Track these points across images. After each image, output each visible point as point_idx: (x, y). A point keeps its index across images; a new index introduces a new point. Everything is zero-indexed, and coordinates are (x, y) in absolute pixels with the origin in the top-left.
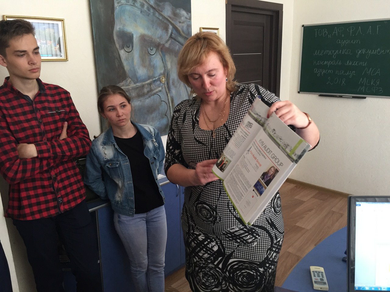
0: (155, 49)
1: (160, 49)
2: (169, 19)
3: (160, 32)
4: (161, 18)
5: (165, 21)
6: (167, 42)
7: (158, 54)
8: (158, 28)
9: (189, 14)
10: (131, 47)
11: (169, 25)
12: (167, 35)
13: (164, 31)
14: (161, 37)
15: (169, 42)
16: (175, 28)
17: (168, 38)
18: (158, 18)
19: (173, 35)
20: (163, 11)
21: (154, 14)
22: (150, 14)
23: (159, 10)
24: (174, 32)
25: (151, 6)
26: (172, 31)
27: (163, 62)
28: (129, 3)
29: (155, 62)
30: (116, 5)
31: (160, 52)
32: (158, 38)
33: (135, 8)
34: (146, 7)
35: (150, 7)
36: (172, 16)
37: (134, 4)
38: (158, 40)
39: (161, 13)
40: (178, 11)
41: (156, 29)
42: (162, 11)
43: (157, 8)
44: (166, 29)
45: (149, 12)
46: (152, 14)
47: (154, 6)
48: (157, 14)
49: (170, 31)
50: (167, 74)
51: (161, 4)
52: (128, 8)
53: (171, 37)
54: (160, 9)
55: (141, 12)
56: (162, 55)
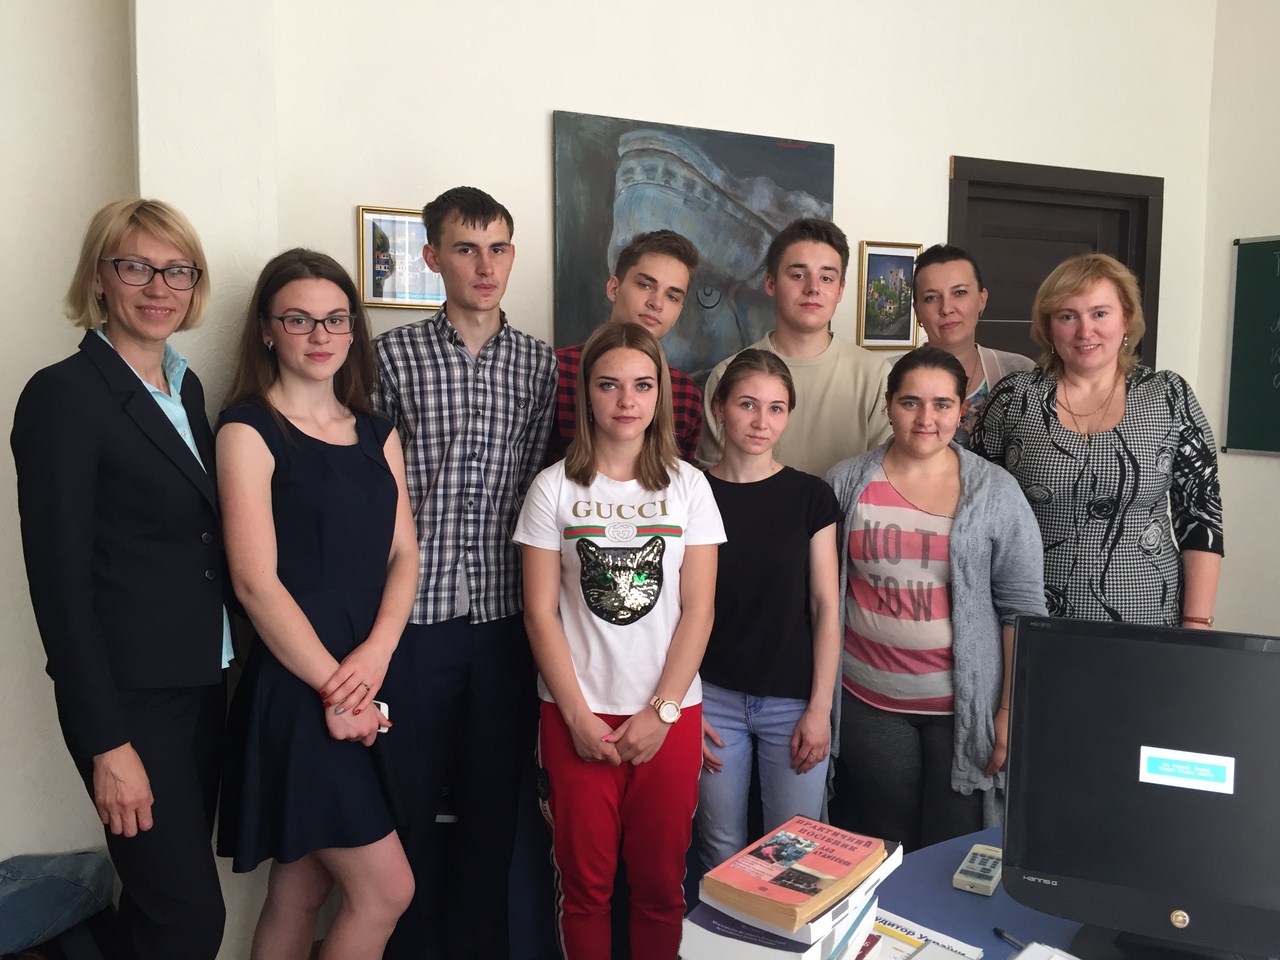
0: (716, 295)
1: (731, 293)
2: (764, 217)
3: (734, 250)
4: (739, 216)
5: (753, 224)
6: (753, 276)
7: (726, 304)
8: (731, 241)
9: (828, 205)
11: (762, 234)
12: (755, 259)
13: (749, 248)
14: (737, 264)
15: (760, 277)
17: (756, 267)
18: (731, 215)
20: (749, 198)
21: (721, 206)
22: (708, 205)
23: (737, 197)
25: (715, 188)
27: (739, 327)
28: (653, 179)
29: (714, 325)
30: (620, 185)
31: (732, 302)
32: (730, 265)
33: (670, 192)
34: (699, 189)
35: (710, 189)
36: (774, 210)
37: (667, 182)
38: (728, 271)
39: (741, 203)
40: (792, 198)
41: (726, 243)
42: (744, 200)
43: (730, 191)
44: (754, 243)
45: (708, 202)
46: (714, 206)
47: (722, 187)
48: (730, 207)
49: (765, 248)
51: (743, 181)
52: (651, 192)
54: (739, 193)
55: (686, 201)
56: (736, 310)
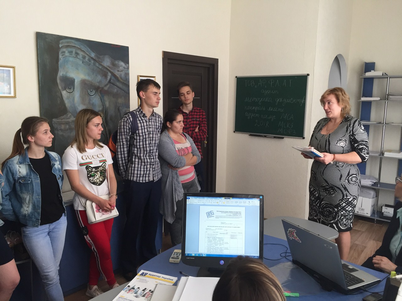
0: (94, 91)
1: (99, 91)
2: (108, 68)
3: (99, 78)
4: (100, 67)
5: (105, 70)
6: (106, 86)
7: (97, 95)
8: (98, 75)
9: (128, 65)
10: (72, 89)
11: (108, 73)
12: (106, 81)
13: (104, 77)
14: (100, 82)
15: (108, 86)
16: (113, 75)
17: (107, 83)
18: (98, 67)
19: (112, 80)
20: (103, 62)
21: (94, 64)
22: (90, 64)
23: (99, 61)
24: (113, 78)
26: (110, 77)
27: (102, 102)
28: (72, 55)
29: (94, 101)
30: (60, 56)
31: (99, 94)
32: (98, 82)
33: (77, 59)
34: (87, 59)
35: (91, 59)
36: (111, 66)
37: (76, 56)
38: (98, 84)
39: (100, 63)
40: (117, 62)
41: (97, 76)
42: (101, 62)
43: (97, 59)
44: (105, 76)
46: (92, 64)
47: (94, 58)
48: (97, 64)
49: (109, 78)
50: (105, 111)
51: (101, 57)
52: (71, 59)
53: (110, 82)
54: (100, 60)
55: (83, 62)
56: (100, 96)
